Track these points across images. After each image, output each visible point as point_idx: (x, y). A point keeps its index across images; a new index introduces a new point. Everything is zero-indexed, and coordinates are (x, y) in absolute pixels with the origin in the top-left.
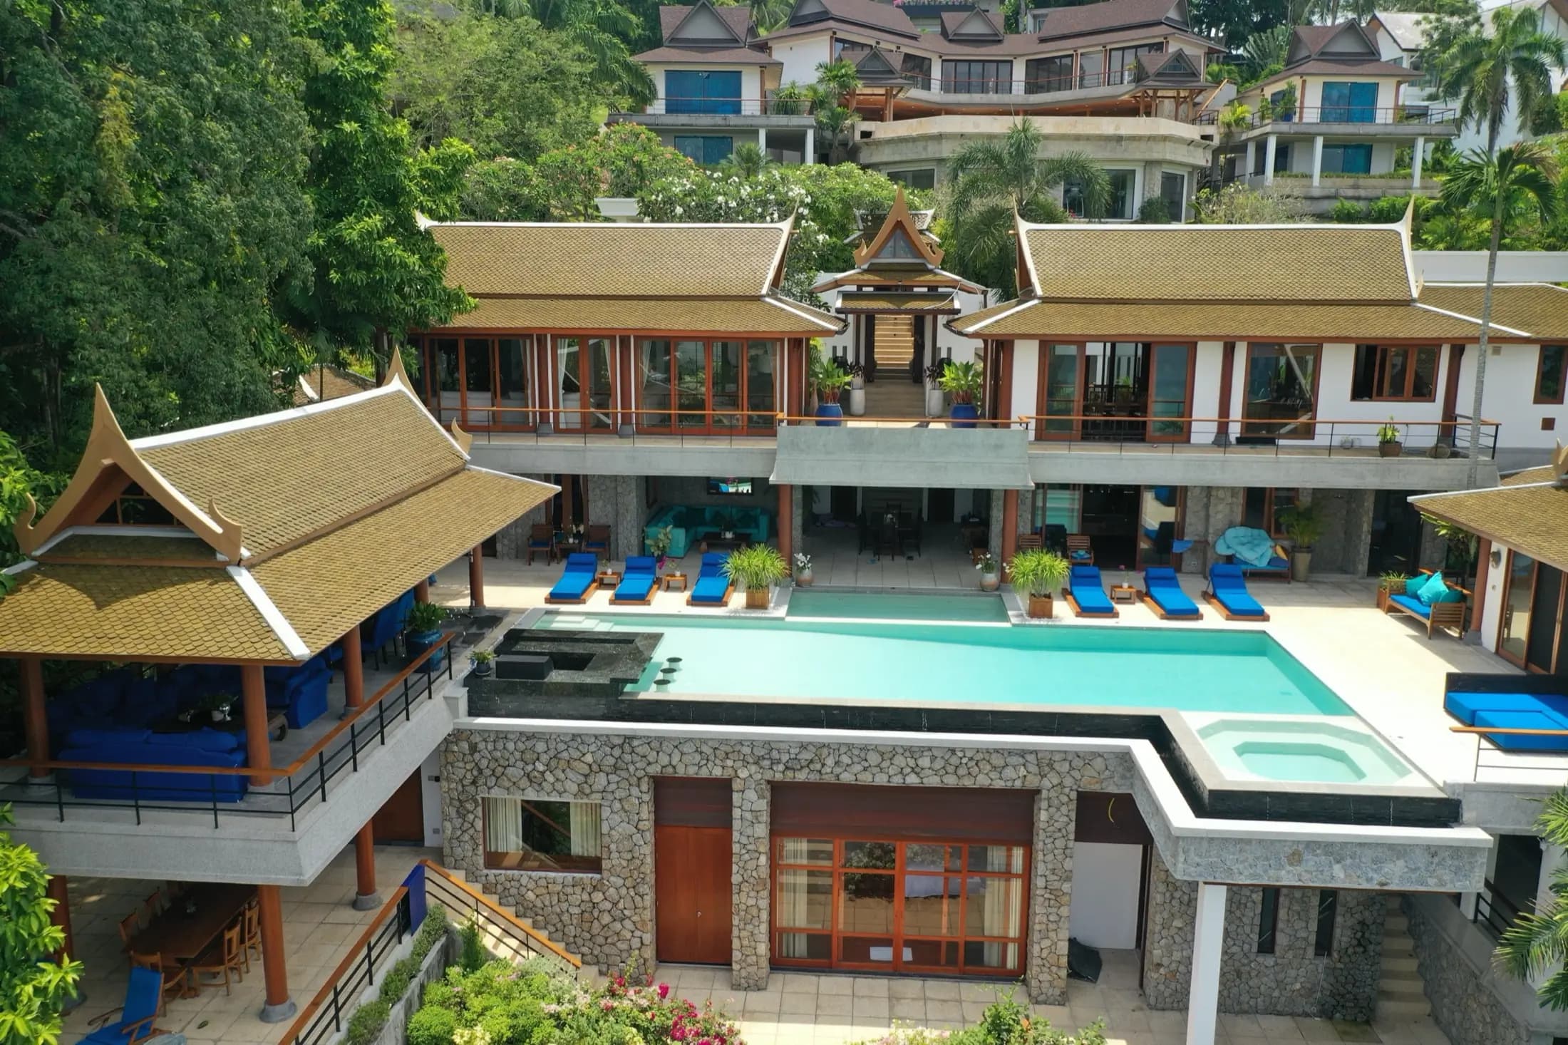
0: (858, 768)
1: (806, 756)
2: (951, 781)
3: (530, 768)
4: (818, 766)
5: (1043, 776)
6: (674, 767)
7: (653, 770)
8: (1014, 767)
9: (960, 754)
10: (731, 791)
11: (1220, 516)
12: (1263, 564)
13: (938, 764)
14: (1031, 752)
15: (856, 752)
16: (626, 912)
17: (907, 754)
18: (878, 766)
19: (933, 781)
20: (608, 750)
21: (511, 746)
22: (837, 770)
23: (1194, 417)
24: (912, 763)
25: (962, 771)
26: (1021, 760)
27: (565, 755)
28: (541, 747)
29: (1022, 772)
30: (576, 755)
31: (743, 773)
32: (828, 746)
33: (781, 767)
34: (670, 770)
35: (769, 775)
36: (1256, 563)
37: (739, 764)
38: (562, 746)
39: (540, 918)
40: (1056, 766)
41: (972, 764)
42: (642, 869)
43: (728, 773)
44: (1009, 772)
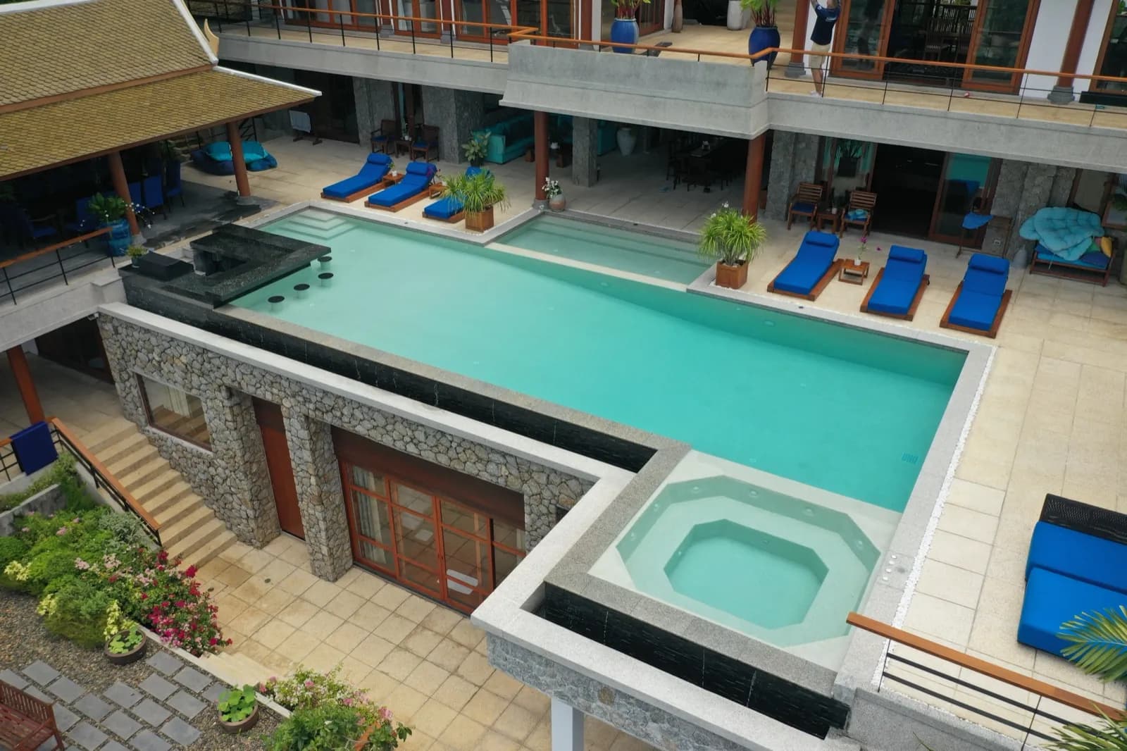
0: (367, 425)
1: (328, 402)
2: (443, 460)
3: (151, 356)
4: (338, 414)
5: (524, 482)
6: (239, 383)
7: (227, 381)
8: (497, 464)
9: (450, 438)
10: (281, 417)
11: (1037, 191)
12: (1073, 257)
13: (432, 442)
14: (511, 456)
15: (365, 410)
16: (232, 489)
17: (405, 423)
18: (384, 427)
19: (428, 456)
20: (194, 355)
21: (136, 334)
22: (354, 423)
23: (1028, 68)
24: (410, 433)
25: (452, 453)
26: (501, 460)
27: (168, 351)
28: (153, 340)
29: (504, 471)
30: (176, 354)
31: (287, 403)
32: (344, 399)
33: (312, 406)
34: (236, 384)
35: (304, 410)
36: (1064, 255)
37: (282, 394)
38: (167, 345)
39: (185, 474)
40: (535, 476)
41: (459, 450)
42: (236, 460)
43: (276, 400)
44: (491, 467)
